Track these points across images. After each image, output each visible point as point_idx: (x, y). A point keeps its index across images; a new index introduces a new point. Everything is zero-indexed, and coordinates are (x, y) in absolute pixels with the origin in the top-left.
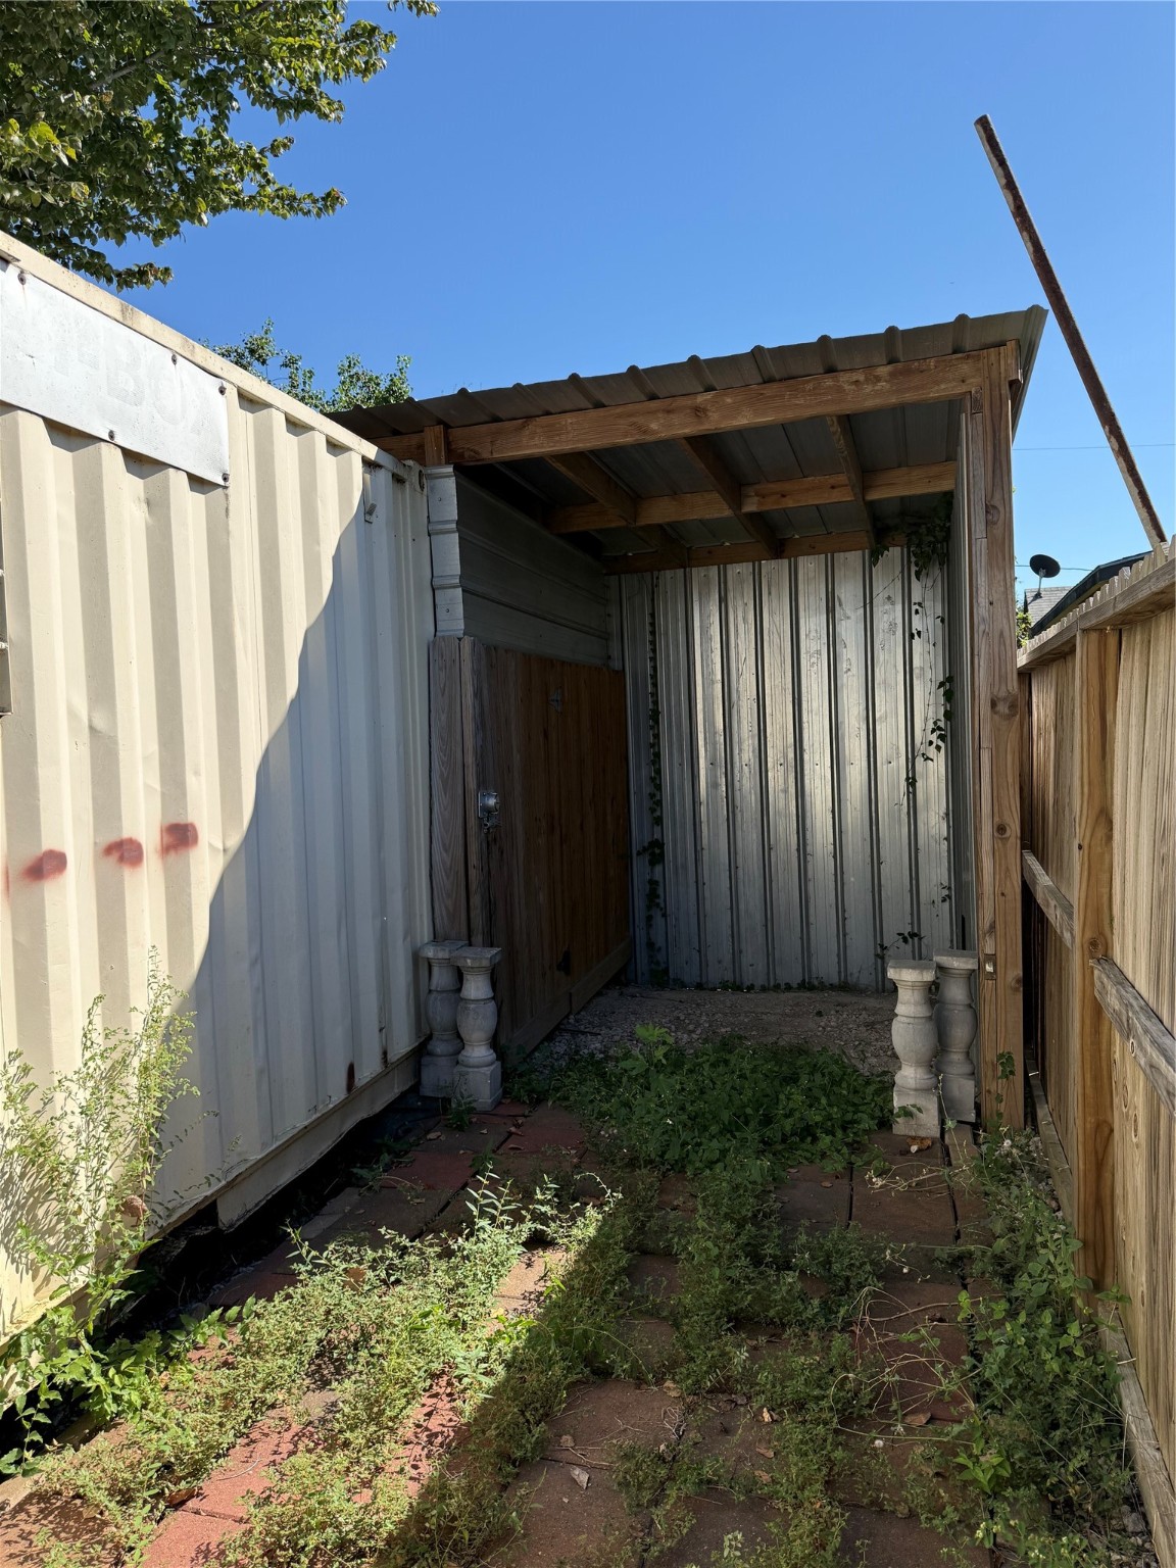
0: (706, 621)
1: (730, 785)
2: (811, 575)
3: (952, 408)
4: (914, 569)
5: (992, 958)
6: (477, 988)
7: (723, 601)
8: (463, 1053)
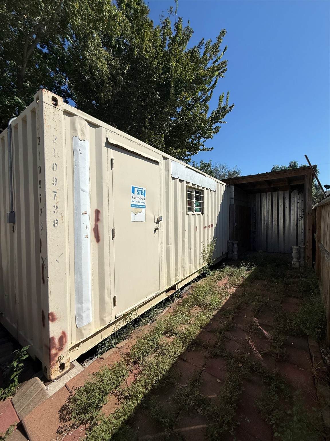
0: (264, 200)
1: (267, 223)
2: (281, 194)
3: (304, 176)
4: (298, 193)
5: (308, 246)
6: (235, 246)
7: (266, 197)
8: (234, 253)
